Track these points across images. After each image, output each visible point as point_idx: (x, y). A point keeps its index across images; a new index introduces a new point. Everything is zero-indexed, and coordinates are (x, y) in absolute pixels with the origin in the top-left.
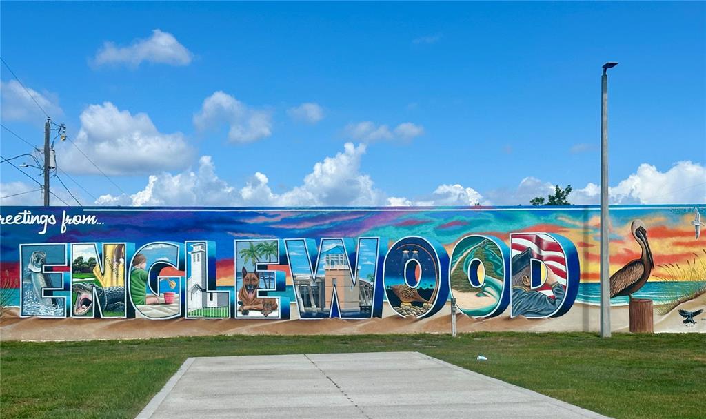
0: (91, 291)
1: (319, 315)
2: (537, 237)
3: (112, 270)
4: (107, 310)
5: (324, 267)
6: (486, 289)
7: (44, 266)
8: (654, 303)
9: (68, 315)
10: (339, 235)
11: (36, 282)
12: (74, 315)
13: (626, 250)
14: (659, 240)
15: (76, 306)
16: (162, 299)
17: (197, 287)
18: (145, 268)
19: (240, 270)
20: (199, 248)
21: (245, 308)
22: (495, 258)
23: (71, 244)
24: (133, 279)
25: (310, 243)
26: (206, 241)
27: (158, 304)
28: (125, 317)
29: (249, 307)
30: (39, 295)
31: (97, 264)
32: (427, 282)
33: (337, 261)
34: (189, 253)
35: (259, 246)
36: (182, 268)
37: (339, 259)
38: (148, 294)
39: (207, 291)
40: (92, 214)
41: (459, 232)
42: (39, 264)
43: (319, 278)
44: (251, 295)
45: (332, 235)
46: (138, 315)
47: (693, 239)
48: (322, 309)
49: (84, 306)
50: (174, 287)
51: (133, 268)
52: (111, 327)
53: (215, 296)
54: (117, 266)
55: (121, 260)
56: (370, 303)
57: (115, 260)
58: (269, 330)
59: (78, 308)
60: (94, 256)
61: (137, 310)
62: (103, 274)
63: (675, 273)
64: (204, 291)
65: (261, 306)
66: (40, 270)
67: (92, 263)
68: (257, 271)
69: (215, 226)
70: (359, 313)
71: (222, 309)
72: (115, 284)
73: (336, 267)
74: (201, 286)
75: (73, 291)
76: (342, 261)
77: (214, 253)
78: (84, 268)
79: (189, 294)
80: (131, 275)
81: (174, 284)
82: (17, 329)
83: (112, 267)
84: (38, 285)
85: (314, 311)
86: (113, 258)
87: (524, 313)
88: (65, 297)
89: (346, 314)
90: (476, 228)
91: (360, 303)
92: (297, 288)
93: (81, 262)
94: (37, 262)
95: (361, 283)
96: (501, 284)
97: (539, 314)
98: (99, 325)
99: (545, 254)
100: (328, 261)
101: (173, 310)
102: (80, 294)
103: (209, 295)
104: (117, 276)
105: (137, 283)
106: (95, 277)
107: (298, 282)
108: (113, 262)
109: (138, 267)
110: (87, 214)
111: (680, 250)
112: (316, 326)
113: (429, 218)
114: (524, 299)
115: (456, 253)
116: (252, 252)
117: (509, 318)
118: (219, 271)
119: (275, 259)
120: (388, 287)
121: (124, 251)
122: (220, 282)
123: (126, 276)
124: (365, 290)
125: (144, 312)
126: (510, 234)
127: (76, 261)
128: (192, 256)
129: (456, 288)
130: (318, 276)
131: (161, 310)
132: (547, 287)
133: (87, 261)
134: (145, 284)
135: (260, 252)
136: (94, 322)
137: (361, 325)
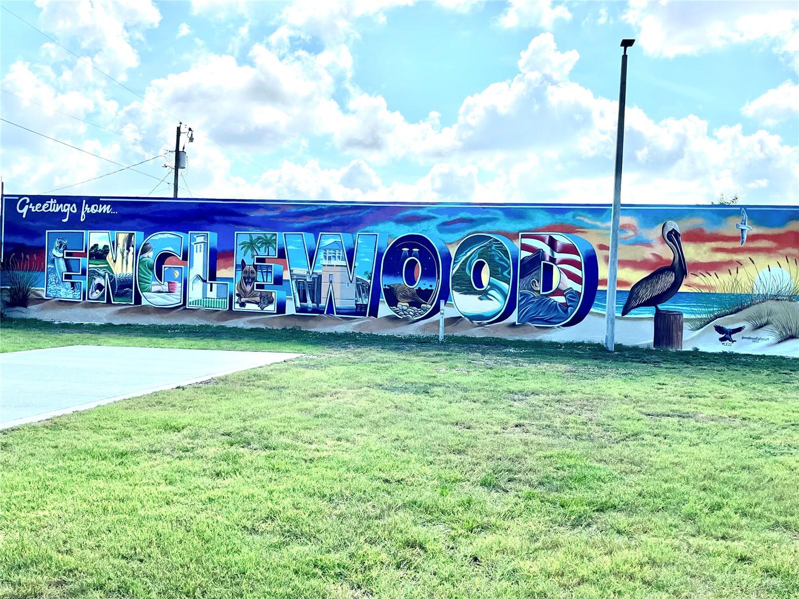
0: (104, 277)
1: (314, 311)
2: (551, 238)
3: (123, 258)
4: (117, 295)
5: (321, 261)
6: (491, 292)
7: (65, 251)
8: (685, 316)
9: (84, 299)
10: (337, 230)
11: (59, 266)
12: (89, 299)
13: (654, 255)
14: (695, 245)
15: (91, 290)
16: (166, 288)
17: (198, 277)
18: (151, 257)
19: (240, 263)
20: (201, 239)
21: (243, 300)
22: (501, 259)
23: (89, 231)
24: (141, 267)
25: (309, 237)
26: (208, 232)
27: (162, 292)
28: (133, 303)
29: (247, 299)
30: (60, 279)
31: (110, 251)
32: (425, 281)
33: (335, 257)
34: (193, 243)
35: (259, 238)
36: (185, 258)
37: (337, 255)
38: (154, 283)
39: (208, 281)
40: (107, 203)
41: (462, 230)
42: (62, 249)
43: (316, 273)
44: (248, 288)
45: (330, 230)
46: (144, 302)
47: (737, 245)
48: (318, 305)
49: (98, 291)
50: (177, 276)
51: (141, 256)
52: (121, 311)
53: (215, 286)
54: (128, 254)
55: (131, 248)
56: (366, 301)
57: (125, 248)
58: (265, 324)
59: (92, 293)
60: (108, 244)
61: (143, 298)
62: (115, 261)
63: (713, 284)
64: (205, 281)
65: (258, 299)
66: (61, 255)
67: (106, 250)
68: (255, 263)
69: (217, 218)
70: (354, 311)
71: (221, 300)
72: (124, 272)
73: (333, 262)
74: (202, 277)
75: (89, 276)
76: (339, 257)
77: (215, 244)
78: (99, 255)
79: (191, 283)
80: (139, 263)
81: (177, 274)
82: (42, 309)
83: (123, 255)
84: (60, 270)
85: (309, 306)
86: (124, 246)
87: (532, 320)
88: (82, 281)
89: (341, 311)
90: (482, 226)
91: (356, 301)
92: (294, 282)
93: (97, 249)
94: (60, 247)
95: (357, 280)
96: (506, 287)
97: (548, 322)
98: (110, 310)
99: (559, 256)
100: (325, 257)
101: (174, 299)
102: (95, 279)
103: (209, 285)
104: (127, 264)
105: (144, 271)
106: (108, 264)
107: (295, 277)
108: (124, 250)
109: (146, 255)
110: (103, 203)
111: (720, 257)
112: (311, 322)
113: (432, 214)
114: (531, 306)
115: (460, 251)
116: (251, 245)
117: (513, 325)
118: (219, 262)
119: (274, 253)
120: (385, 285)
121: (134, 240)
122: (220, 273)
123: (134, 264)
124: (361, 288)
125: (149, 300)
126: (520, 234)
127: (92, 248)
128: (195, 246)
129: (457, 290)
130: (314, 271)
131: (164, 298)
132: (559, 292)
133: (102, 248)
134: (151, 272)
135: (259, 245)
136: (106, 306)
137: (355, 323)
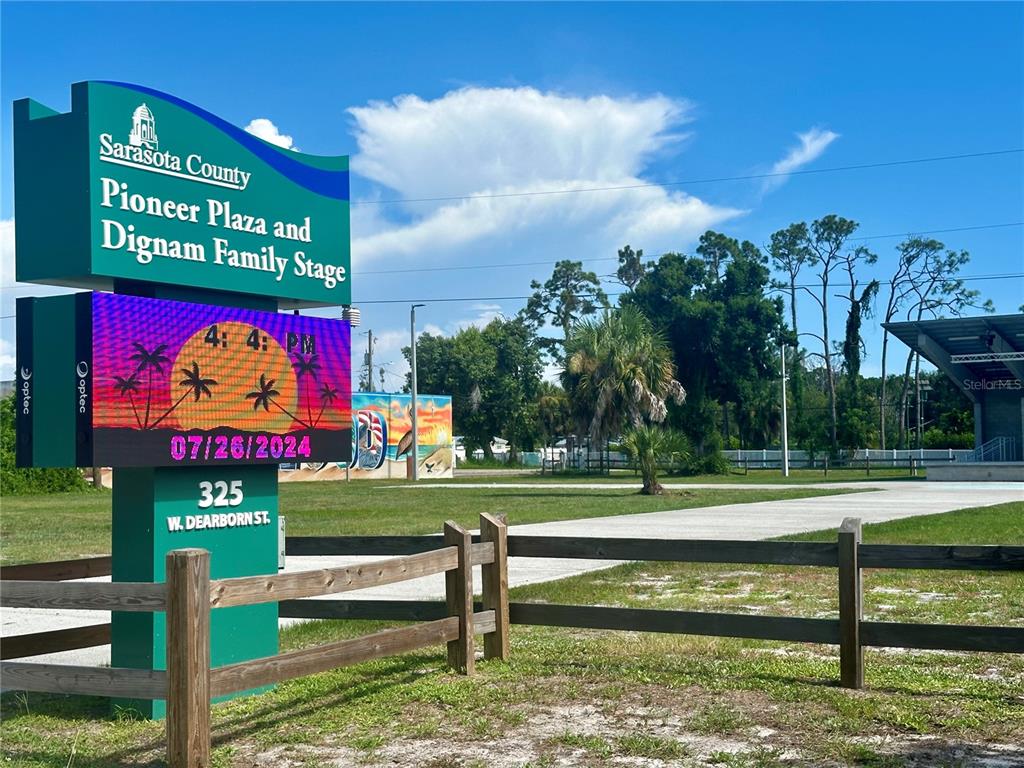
8: (417, 459)
13: (405, 424)
47: (430, 417)
63: (425, 440)
87: (364, 466)
96: (354, 445)
97: (371, 466)
99: (374, 425)
111: (426, 424)
114: (364, 456)
117: (357, 470)
132: (373, 448)
137: (290, 475)
